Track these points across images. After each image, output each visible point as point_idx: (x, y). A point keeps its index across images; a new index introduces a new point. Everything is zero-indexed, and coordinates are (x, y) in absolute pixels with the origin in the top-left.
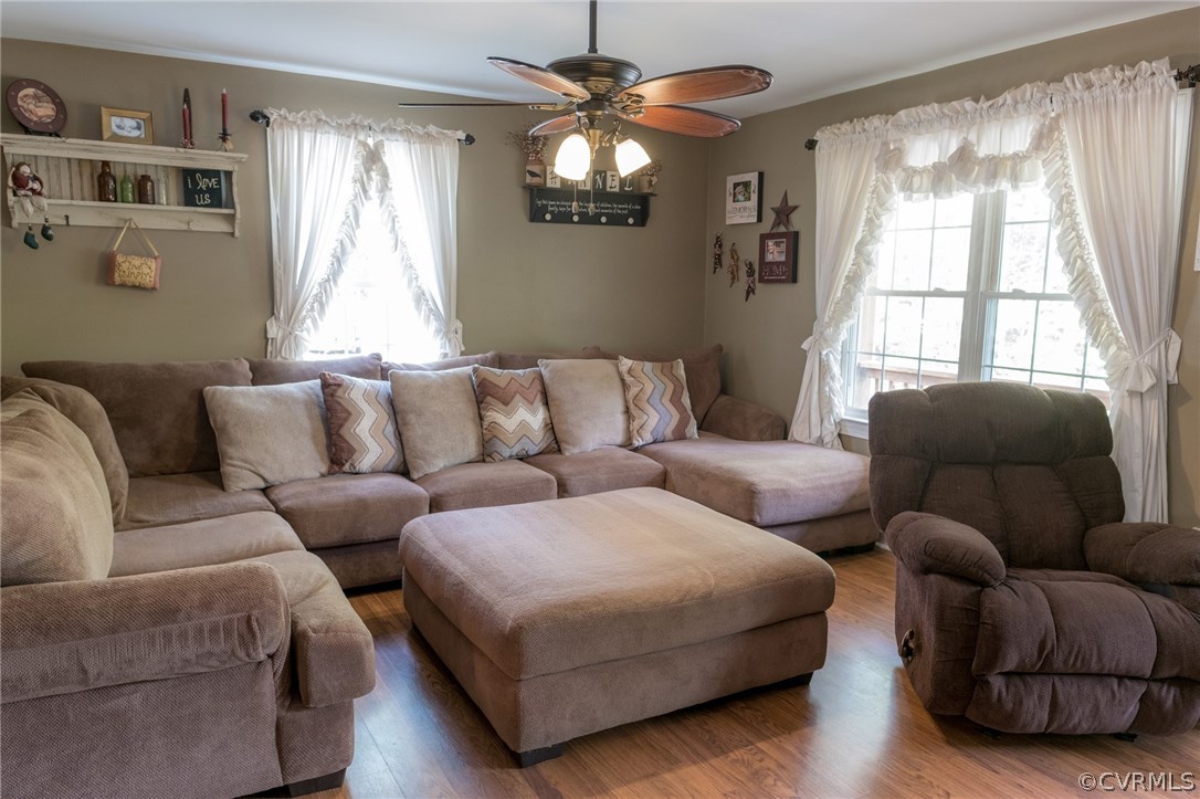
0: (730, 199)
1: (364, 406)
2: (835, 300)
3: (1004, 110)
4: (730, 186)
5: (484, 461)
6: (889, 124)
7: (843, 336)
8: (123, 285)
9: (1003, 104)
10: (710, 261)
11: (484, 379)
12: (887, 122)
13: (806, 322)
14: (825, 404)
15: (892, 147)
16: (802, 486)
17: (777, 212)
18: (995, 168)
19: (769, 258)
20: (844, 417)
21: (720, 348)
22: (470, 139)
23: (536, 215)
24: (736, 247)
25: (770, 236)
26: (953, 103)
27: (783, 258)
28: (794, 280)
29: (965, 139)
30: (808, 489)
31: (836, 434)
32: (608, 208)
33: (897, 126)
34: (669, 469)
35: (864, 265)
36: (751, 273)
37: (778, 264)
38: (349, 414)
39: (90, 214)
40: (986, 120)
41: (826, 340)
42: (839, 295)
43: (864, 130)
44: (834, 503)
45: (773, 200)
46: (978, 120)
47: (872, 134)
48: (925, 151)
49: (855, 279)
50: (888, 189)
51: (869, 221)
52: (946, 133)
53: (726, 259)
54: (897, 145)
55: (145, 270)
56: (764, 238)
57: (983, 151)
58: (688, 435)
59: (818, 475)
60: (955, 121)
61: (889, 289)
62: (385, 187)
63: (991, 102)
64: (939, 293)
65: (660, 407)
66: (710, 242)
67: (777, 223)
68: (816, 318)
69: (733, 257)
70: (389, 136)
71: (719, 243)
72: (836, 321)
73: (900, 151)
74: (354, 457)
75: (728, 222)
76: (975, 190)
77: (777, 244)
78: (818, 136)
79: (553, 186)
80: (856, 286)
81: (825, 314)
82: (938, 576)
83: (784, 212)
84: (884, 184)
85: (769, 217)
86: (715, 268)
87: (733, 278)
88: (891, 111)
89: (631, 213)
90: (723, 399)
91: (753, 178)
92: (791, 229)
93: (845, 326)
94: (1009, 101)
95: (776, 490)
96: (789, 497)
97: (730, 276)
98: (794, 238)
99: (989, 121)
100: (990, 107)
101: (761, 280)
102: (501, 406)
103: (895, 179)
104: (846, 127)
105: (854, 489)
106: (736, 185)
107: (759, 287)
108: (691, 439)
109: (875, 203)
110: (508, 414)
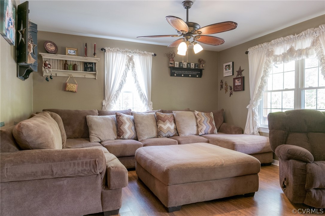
0: (224, 70)
1: (127, 121)
2: (256, 94)
3: (302, 37)
4: (224, 66)
5: (158, 137)
6: (269, 44)
7: (259, 104)
8: (68, 91)
9: (302, 35)
10: (219, 87)
11: (158, 115)
12: (268, 44)
13: (248, 101)
14: (254, 123)
15: (270, 50)
16: (248, 144)
17: (238, 72)
18: (300, 52)
19: (236, 84)
20: (260, 127)
21: (223, 110)
22: (155, 55)
23: (172, 75)
24: (226, 83)
25: (236, 78)
26: (287, 36)
27: (240, 84)
28: (244, 90)
29: (292, 46)
30: (250, 144)
31: (258, 132)
32: (191, 73)
33: (271, 45)
34: (209, 140)
35: (264, 83)
36: (231, 89)
37: (239, 85)
38: (123, 123)
39: (62, 73)
40: (297, 40)
41: (254, 105)
42: (257, 92)
43: (262, 47)
44: (259, 149)
45: (237, 69)
46: (295, 41)
47: (264, 48)
48: (279, 50)
49: (261, 87)
50: (270, 62)
51: (265, 71)
52: (286, 45)
53: (224, 86)
54: (272, 50)
55: (73, 87)
56: (234, 79)
57: (296, 49)
58: (214, 132)
59: (253, 141)
60: (288, 41)
61: (271, 90)
62: (133, 67)
63: (298, 35)
64: (287, 90)
65: (206, 124)
66: (219, 81)
67: (238, 75)
68: (250, 99)
69: (226, 85)
70: (135, 54)
71: (222, 82)
72: (256, 99)
73: (272, 51)
74: (124, 134)
75: (224, 76)
76: (295, 59)
77: (238, 80)
78: (249, 50)
79: (177, 67)
80: (262, 89)
81: (253, 98)
82: (292, 160)
83: (240, 72)
84: (268, 61)
85: (236, 73)
86: (221, 89)
87: (226, 91)
88: (269, 41)
89: (198, 74)
90: (224, 124)
91: (231, 64)
92: (242, 76)
93: (259, 100)
94: (303, 34)
95: (241, 144)
96: (245, 146)
97: (225, 91)
98: (243, 79)
99: (298, 40)
100: (298, 36)
101: (234, 91)
102: (163, 122)
103: (271, 59)
104: (257, 47)
105: (264, 145)
106: (226, 66)
107: (234, 93)
108: (215, 134)
109: (266, 66)
110: (165, 125)
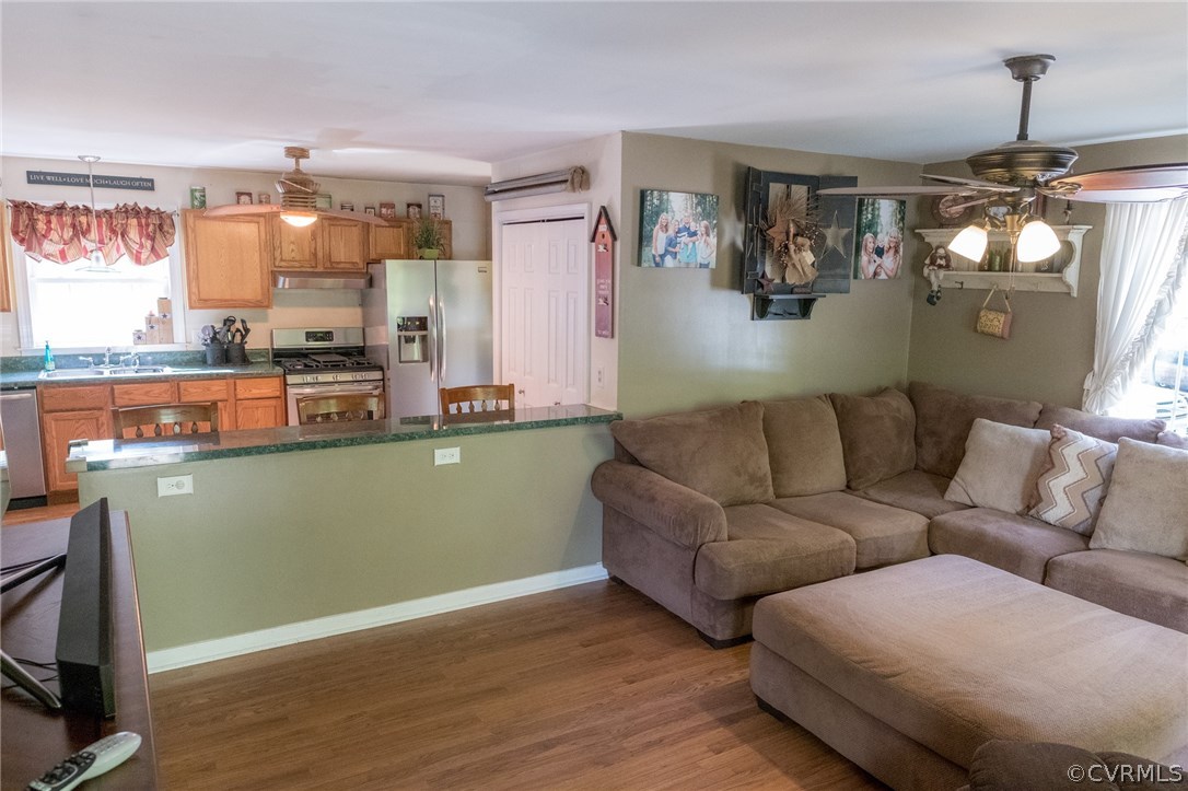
38: (1053, 466)
39: (976, 281)
55: (995, 322)
